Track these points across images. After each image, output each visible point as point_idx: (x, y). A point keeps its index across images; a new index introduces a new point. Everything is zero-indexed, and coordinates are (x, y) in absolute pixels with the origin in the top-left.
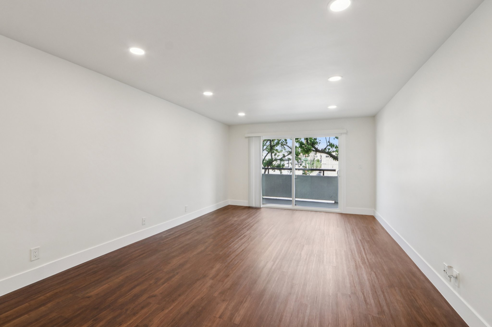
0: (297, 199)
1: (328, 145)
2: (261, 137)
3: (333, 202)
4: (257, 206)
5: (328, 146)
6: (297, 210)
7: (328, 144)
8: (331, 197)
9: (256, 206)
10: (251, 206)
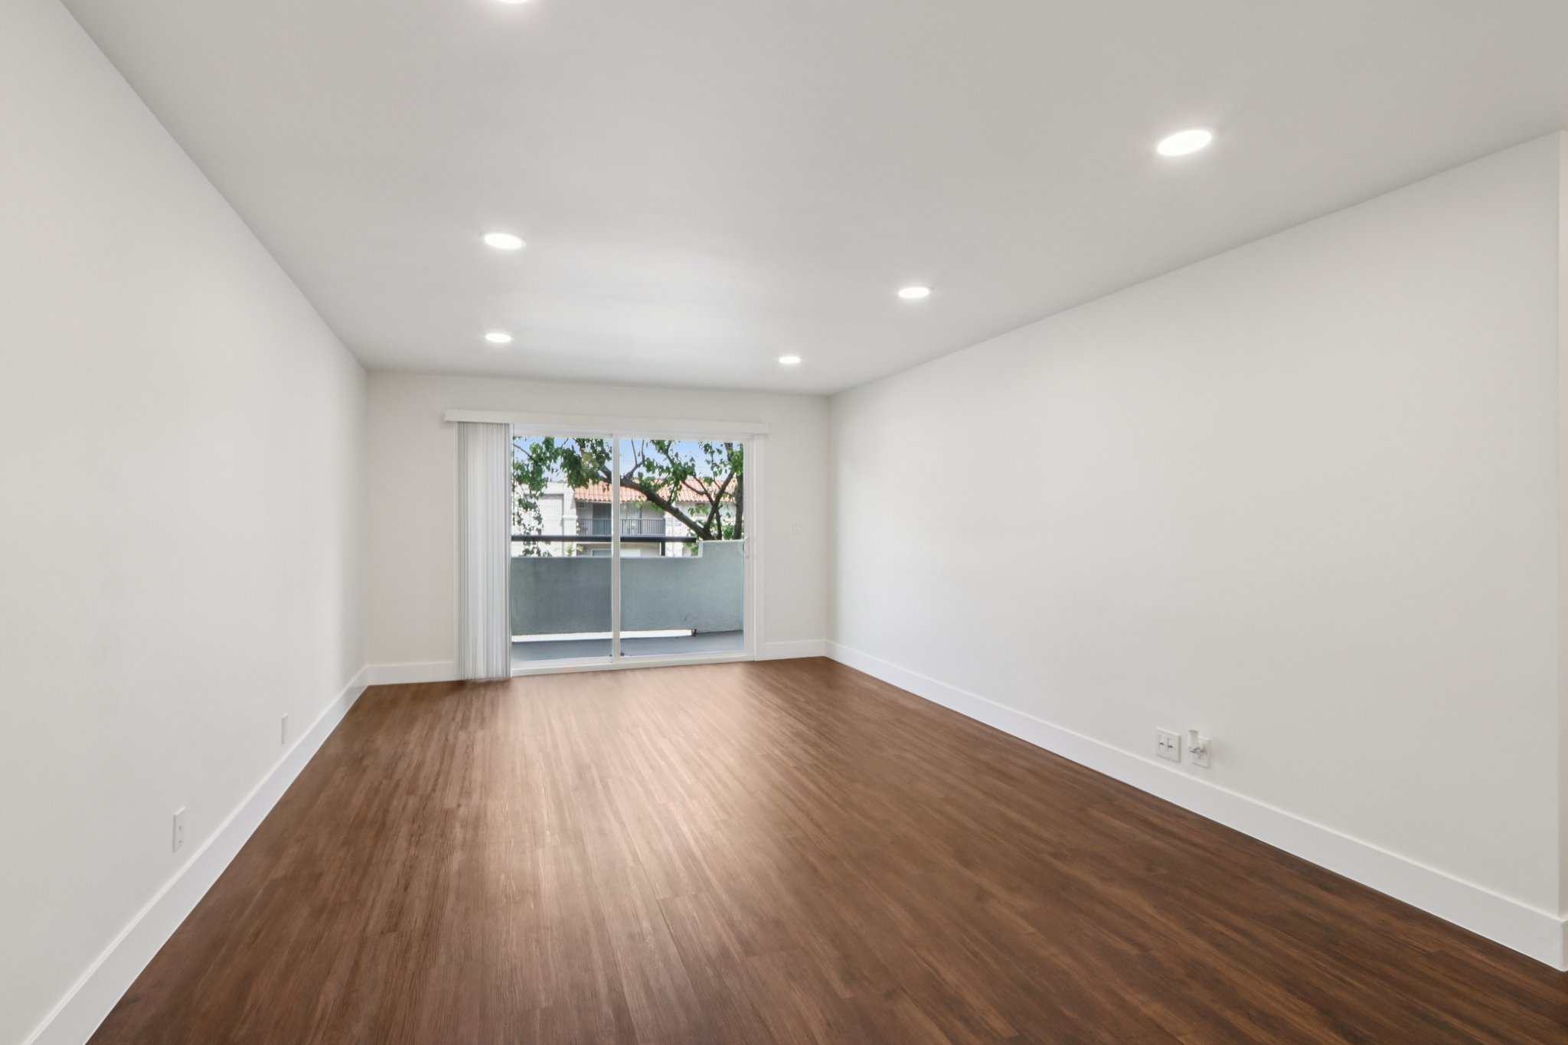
0: (624, 635)
1: (638, 463)
2: (511, 426)
3: (689, 633)
4: (497, 671)
5: (637, 466)
6: (625, 670)
7: (640, 460)
8: (686, 619)
9: (490, 676)
10: (469, 678)
